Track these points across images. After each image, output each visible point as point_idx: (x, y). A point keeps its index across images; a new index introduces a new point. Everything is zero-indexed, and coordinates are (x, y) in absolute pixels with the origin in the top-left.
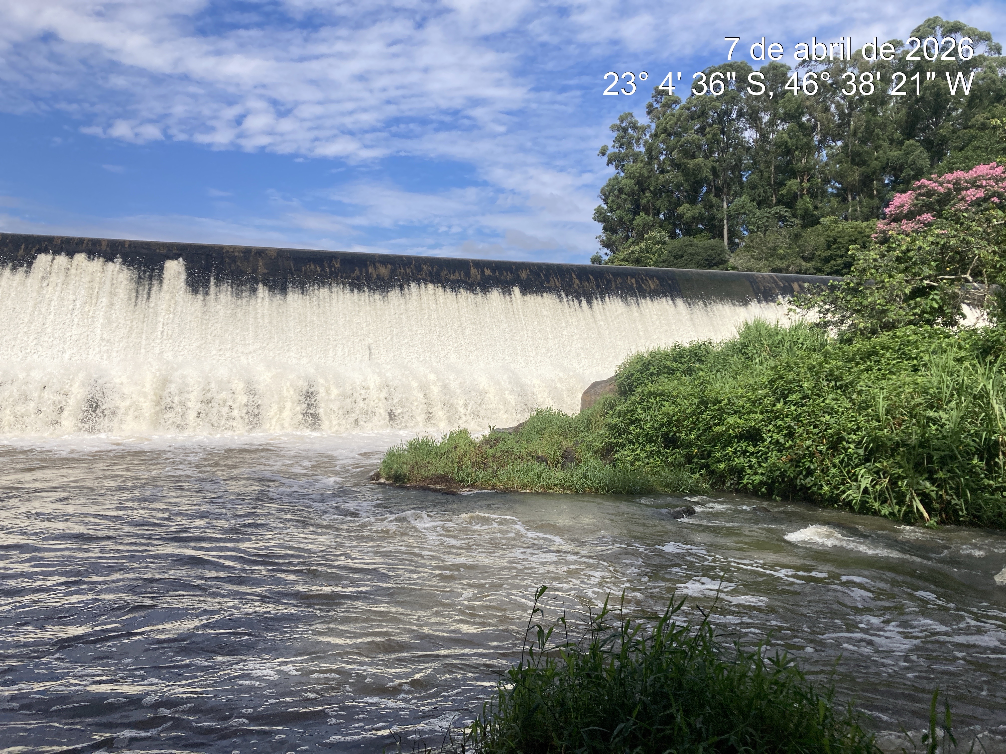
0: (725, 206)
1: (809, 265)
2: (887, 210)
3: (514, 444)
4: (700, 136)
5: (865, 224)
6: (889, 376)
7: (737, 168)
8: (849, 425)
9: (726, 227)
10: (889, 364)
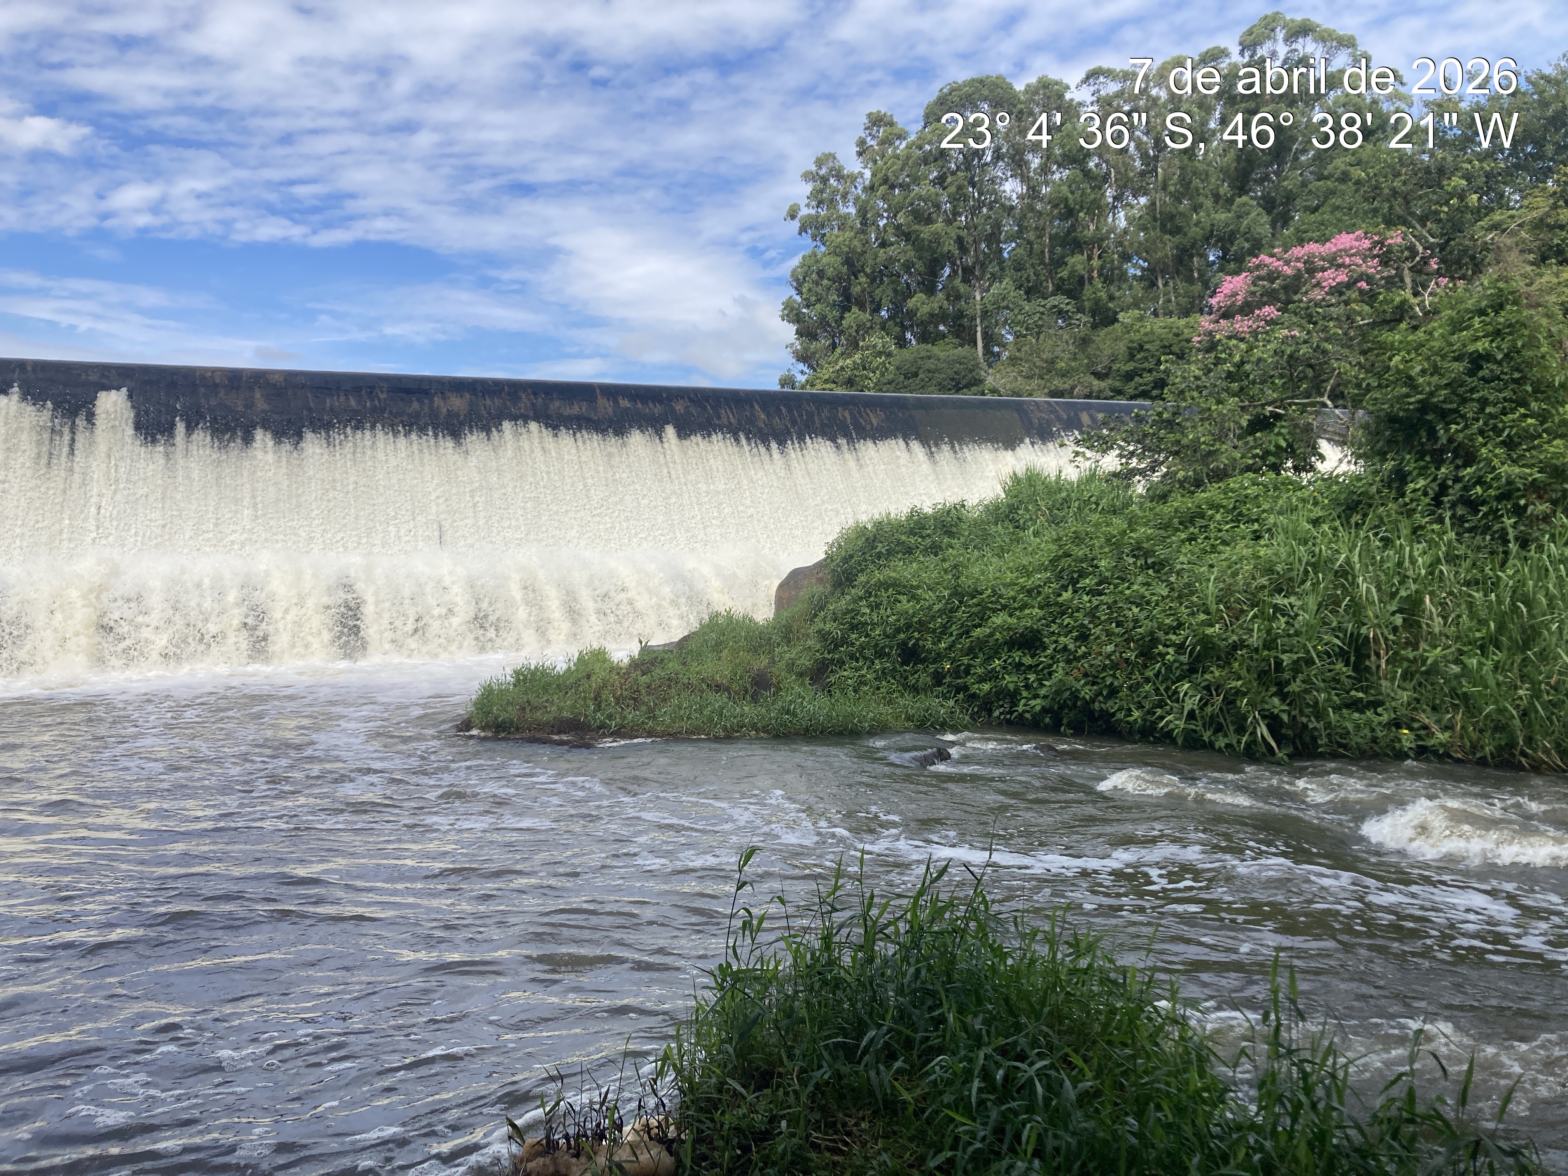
0: (978, 298)
1: (1103, 384)
2: (1213, 301)
3: (678, 667)
4: (938, 189)
5: (1183, 322)
6: (1221, 547)
7: (993, 238)
8: (1167, 621)
9: (979, 329)
10: (1220, 530)
